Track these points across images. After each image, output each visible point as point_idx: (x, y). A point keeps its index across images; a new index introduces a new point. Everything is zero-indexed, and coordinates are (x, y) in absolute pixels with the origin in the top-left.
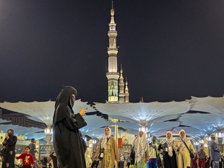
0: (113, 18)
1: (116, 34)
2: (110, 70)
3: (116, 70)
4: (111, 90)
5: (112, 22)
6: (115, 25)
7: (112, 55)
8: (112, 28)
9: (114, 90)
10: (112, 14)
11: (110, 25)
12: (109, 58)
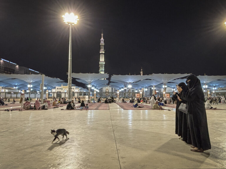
0: (102, 37)
1: (104, 44)
2: (101, 60)
3: (104, 60)
4: (101, 69)
5: (102, 39)
6: (103, 40)
7: (102, 53)
8: (102, 41)
9: (103, 69)
10: (102, 35)
11: (101, 40)
12: (101, 55)
